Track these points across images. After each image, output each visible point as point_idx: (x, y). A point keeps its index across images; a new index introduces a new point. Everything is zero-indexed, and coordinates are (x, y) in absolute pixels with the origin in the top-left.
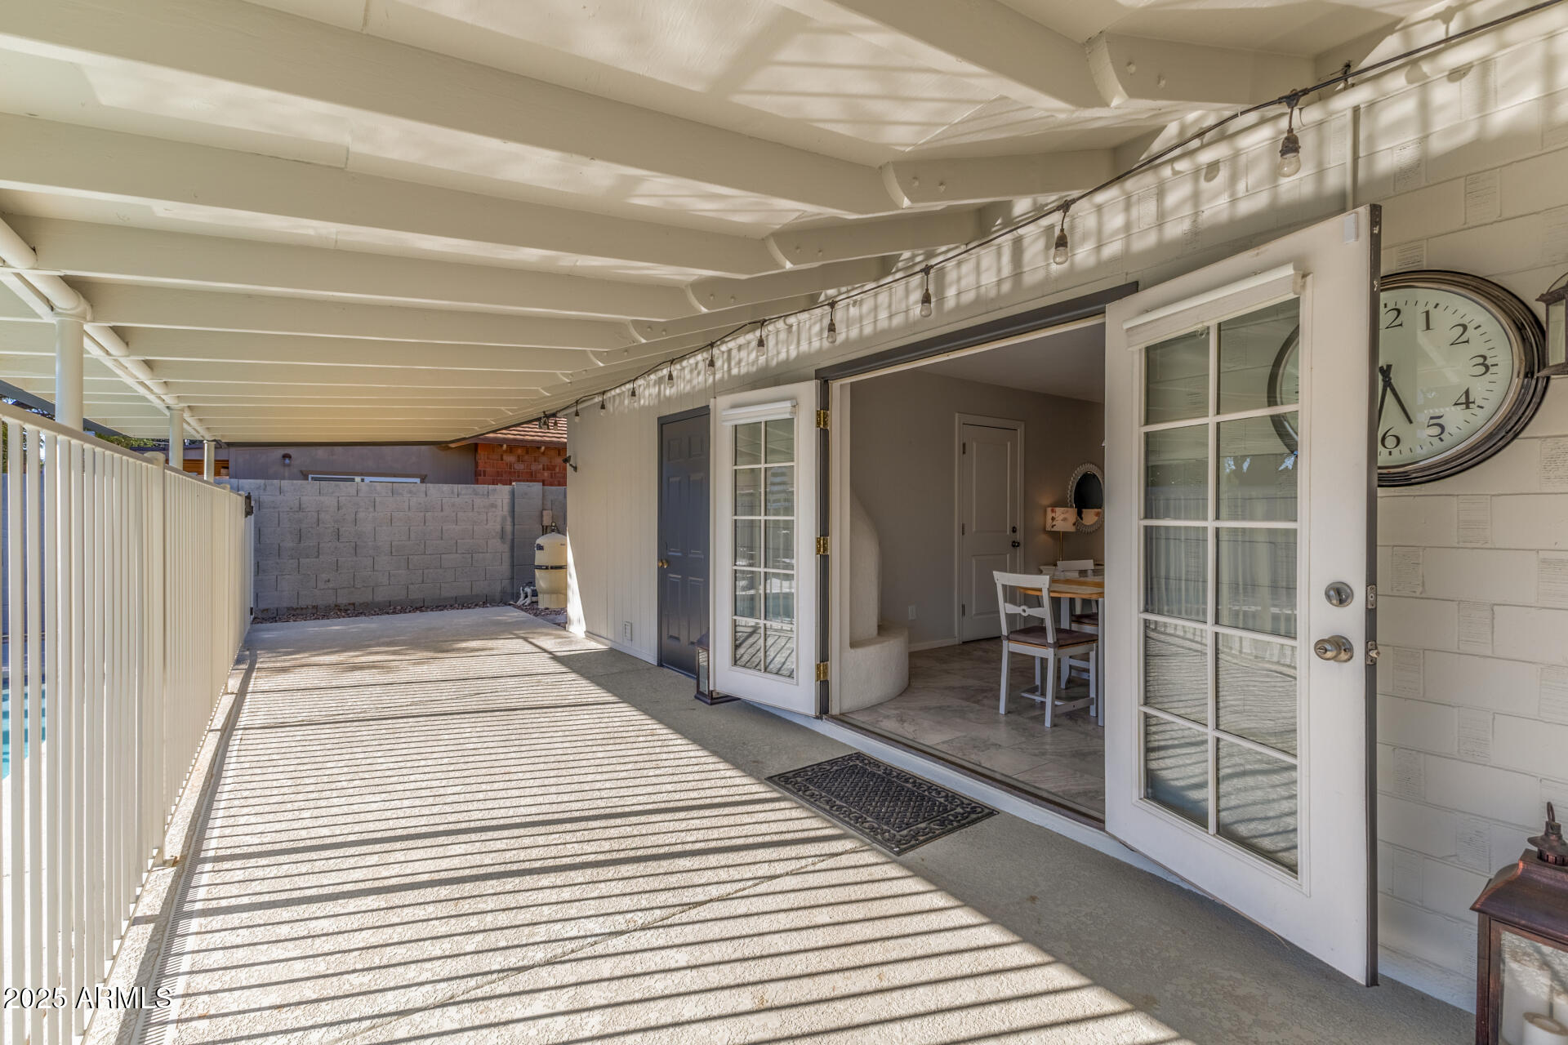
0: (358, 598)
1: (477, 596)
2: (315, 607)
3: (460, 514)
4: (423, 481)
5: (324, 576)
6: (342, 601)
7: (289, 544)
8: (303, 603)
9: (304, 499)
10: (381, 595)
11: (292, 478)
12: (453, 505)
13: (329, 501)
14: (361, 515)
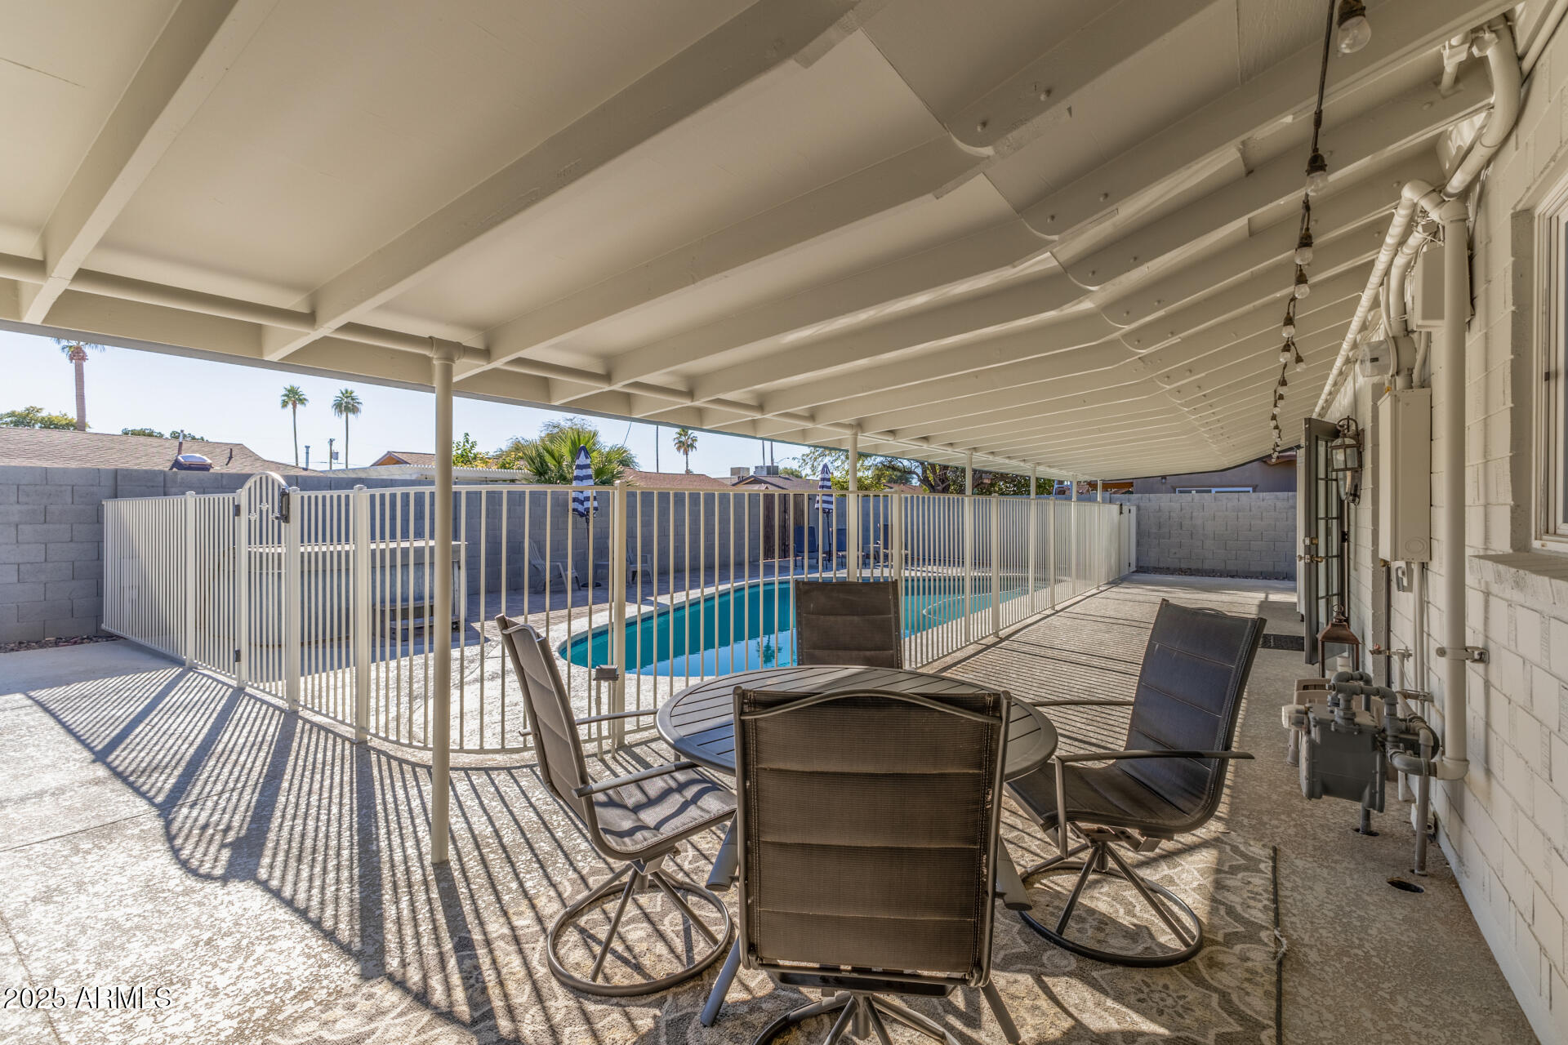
0: (1194, 566)
1: (1278, 572)
2: (1168, 568)
3: (1264, 514)
4: (1254, 491)
5: (1173, 551)
6: (1184, 566)
7: (1154, 530)
8: (1161, 565)
9: (1162, 504)
10: (1207, 566)
11: (1167, 492)
12: (1259, 507)
13: (1176, 506)
14: (1194, 514)
